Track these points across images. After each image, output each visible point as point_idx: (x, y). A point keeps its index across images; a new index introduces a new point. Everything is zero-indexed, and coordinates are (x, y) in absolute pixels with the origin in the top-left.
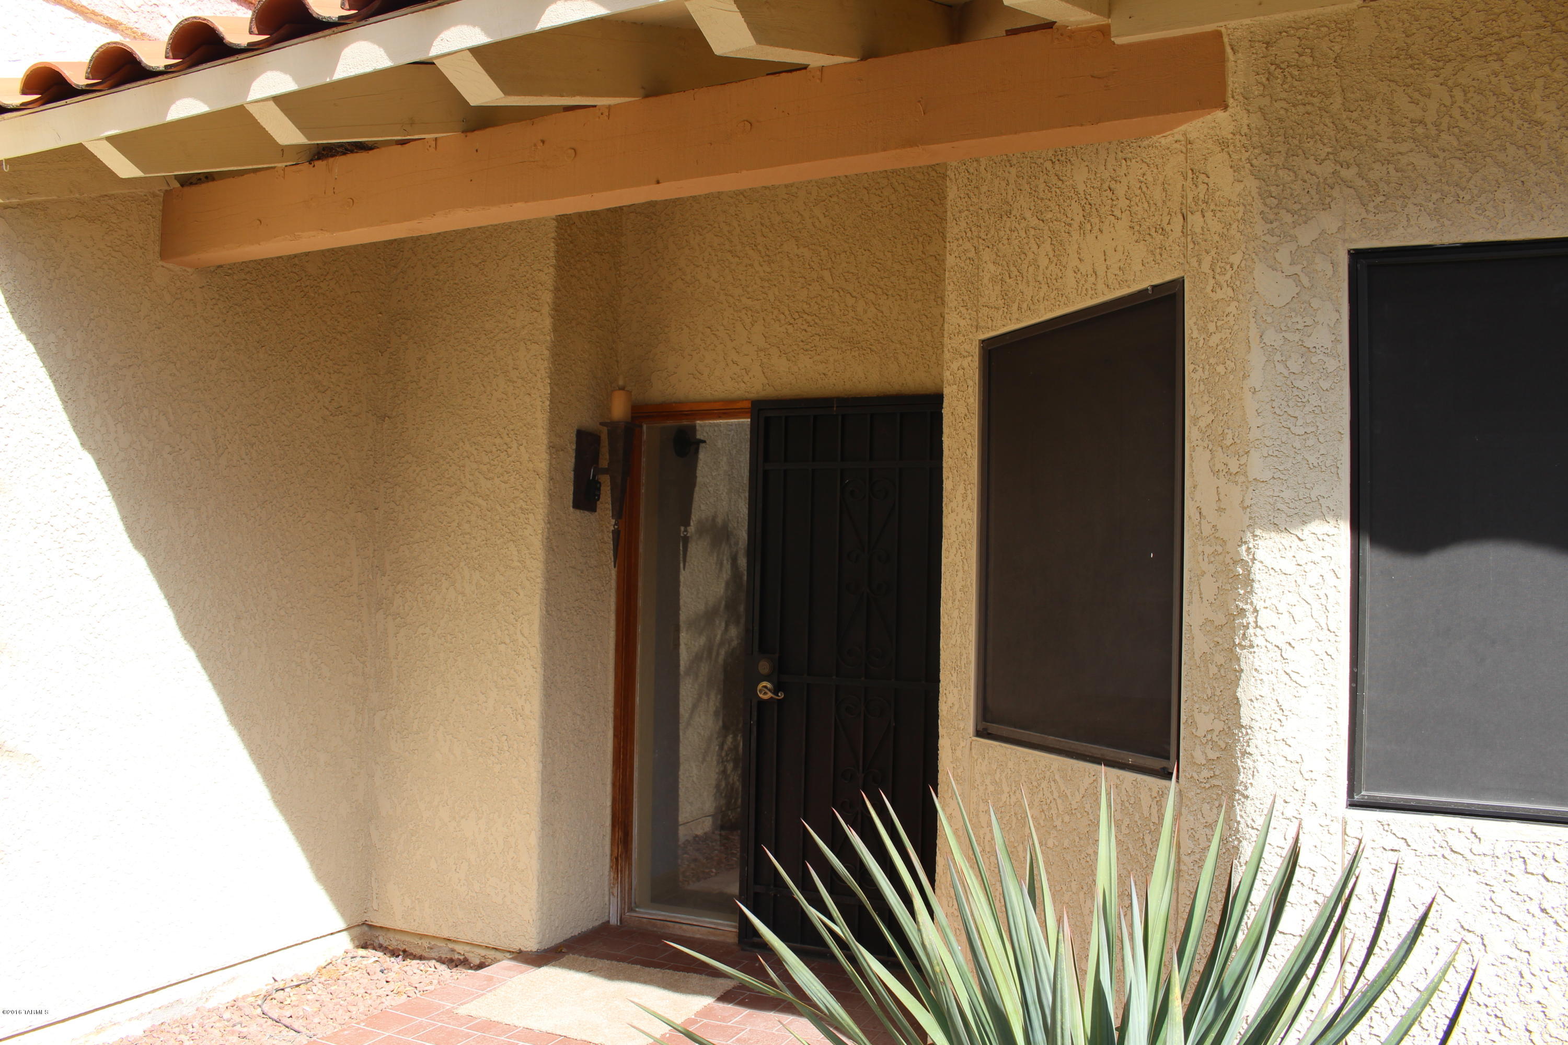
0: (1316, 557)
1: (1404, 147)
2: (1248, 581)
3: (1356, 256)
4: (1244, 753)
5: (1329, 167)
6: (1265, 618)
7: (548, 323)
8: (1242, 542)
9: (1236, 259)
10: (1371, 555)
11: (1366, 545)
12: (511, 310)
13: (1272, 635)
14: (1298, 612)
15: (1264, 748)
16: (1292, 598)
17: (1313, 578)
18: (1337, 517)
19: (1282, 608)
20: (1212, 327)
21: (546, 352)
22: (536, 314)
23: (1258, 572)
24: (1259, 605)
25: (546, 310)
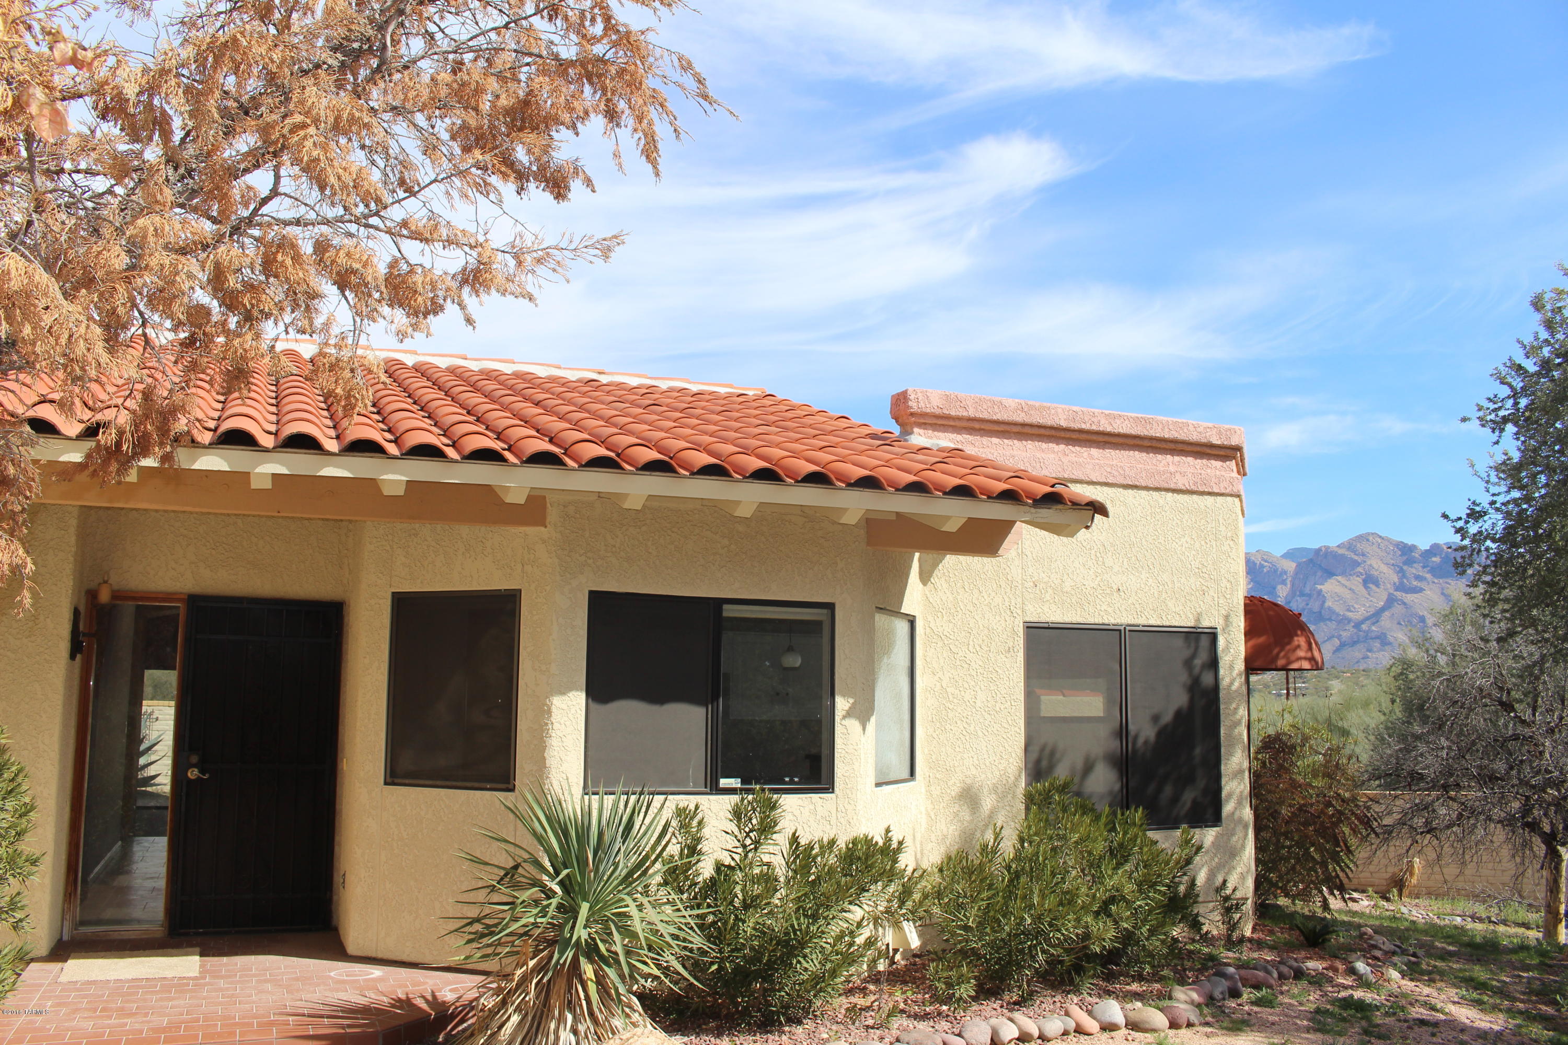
0: (574, 703)
1: (609, 555)
2: (549, 712)
3: (591, 593)
4: (547, 777)
5: (583, 558)
6: (556, 726)
7: (73, 539)
8: (547, 697)
9: (548, 588)
10: (593, 706)
11: (590, 700)
12: (42, 527)
13: (558, 732)
14: (568, 723)
15: (555, 775)
16: (566, 719)
17: (573, 711)
18: (581, 690)
19: (562, 722)
20: (535, 613)
21: (72, 559)
22: (63, 532)
23: (554, 709)
24: (554, 721)
25: (72, 530)
